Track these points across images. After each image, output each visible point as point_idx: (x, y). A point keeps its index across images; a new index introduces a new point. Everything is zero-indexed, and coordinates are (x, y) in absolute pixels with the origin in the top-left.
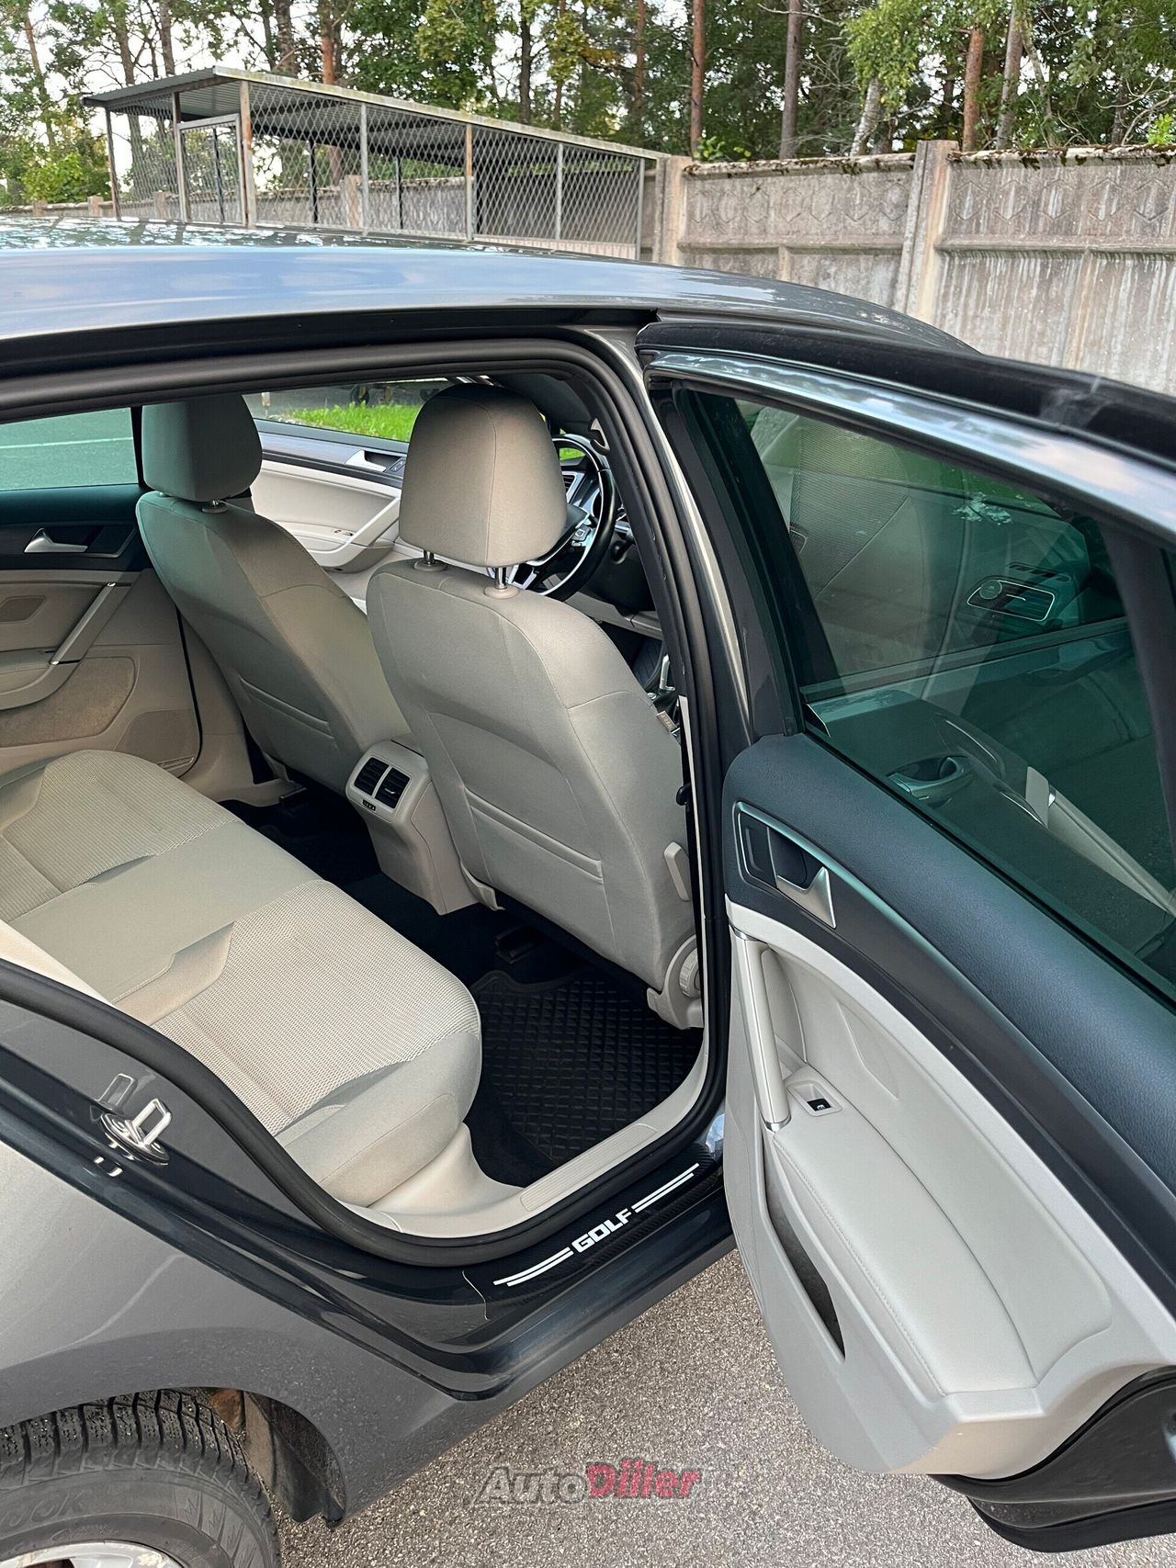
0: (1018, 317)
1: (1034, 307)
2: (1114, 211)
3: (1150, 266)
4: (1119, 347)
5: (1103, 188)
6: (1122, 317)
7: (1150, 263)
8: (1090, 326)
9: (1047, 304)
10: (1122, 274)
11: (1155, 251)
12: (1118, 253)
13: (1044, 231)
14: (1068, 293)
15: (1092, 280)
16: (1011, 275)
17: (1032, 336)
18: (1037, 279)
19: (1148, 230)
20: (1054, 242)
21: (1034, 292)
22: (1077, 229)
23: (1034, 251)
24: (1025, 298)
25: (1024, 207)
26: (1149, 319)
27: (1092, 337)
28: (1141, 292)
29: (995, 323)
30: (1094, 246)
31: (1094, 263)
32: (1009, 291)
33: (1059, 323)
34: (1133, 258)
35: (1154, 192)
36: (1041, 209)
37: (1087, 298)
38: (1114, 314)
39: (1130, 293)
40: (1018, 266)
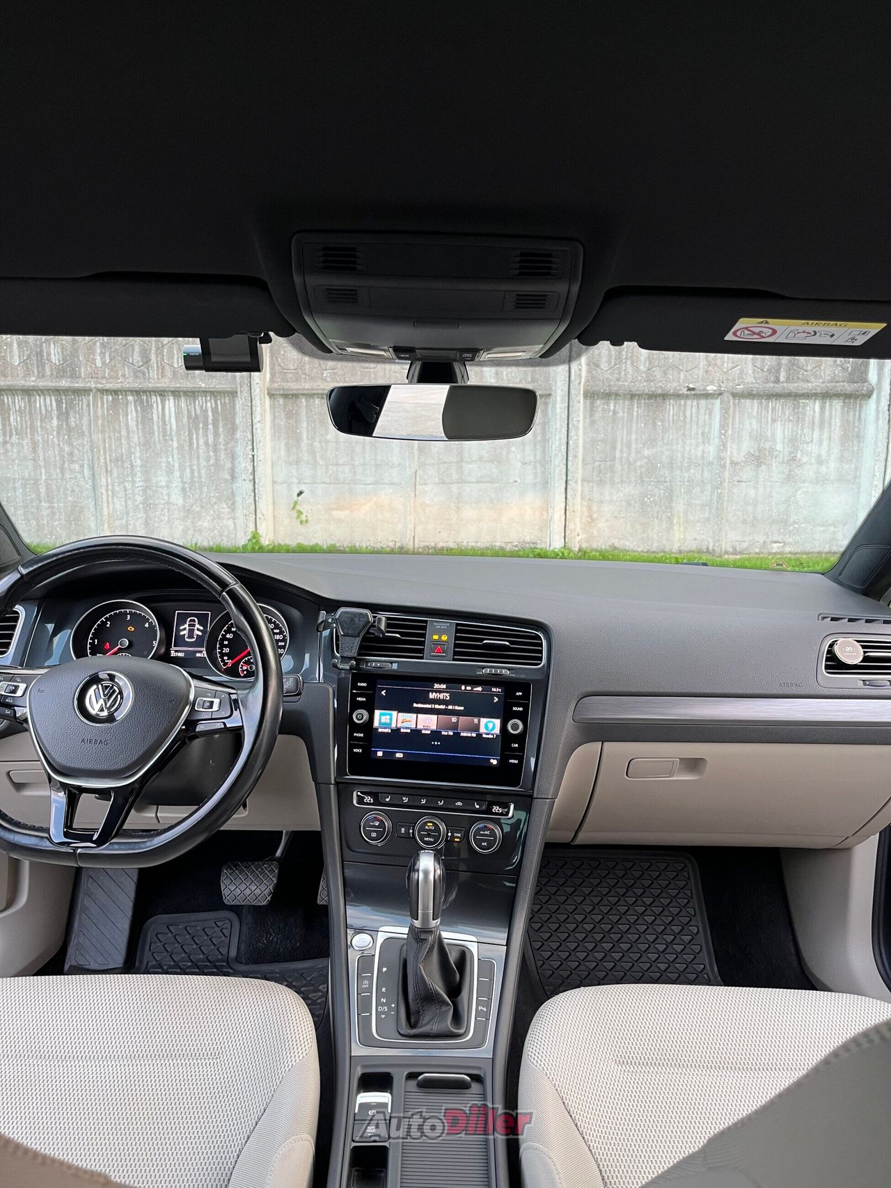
0: (46, 442)
1: (58, 434)
2: (108, 361)
3: (147, 401)
6: (135, 439)
9: (70, 432)
10: (127, 407)
12: (121, 391)
13: (52, 374)
14: (85, 422)
15: (103, 412)
16: (30, 410)
17: (62, 457)
18: (55, 412)
19: (139, 375)
21: (55, 422)
22: (80, 373)
24: (48, 427)
25: (29, 356)
26: (157, 439)
28: (145, 419)
30: (99, 386)
31: (102, 399)
33: (83, 446)
34: (133, 395)
35: (136, 350)
36: (45, 358)
38: (128, 437)
39: (137, 421)
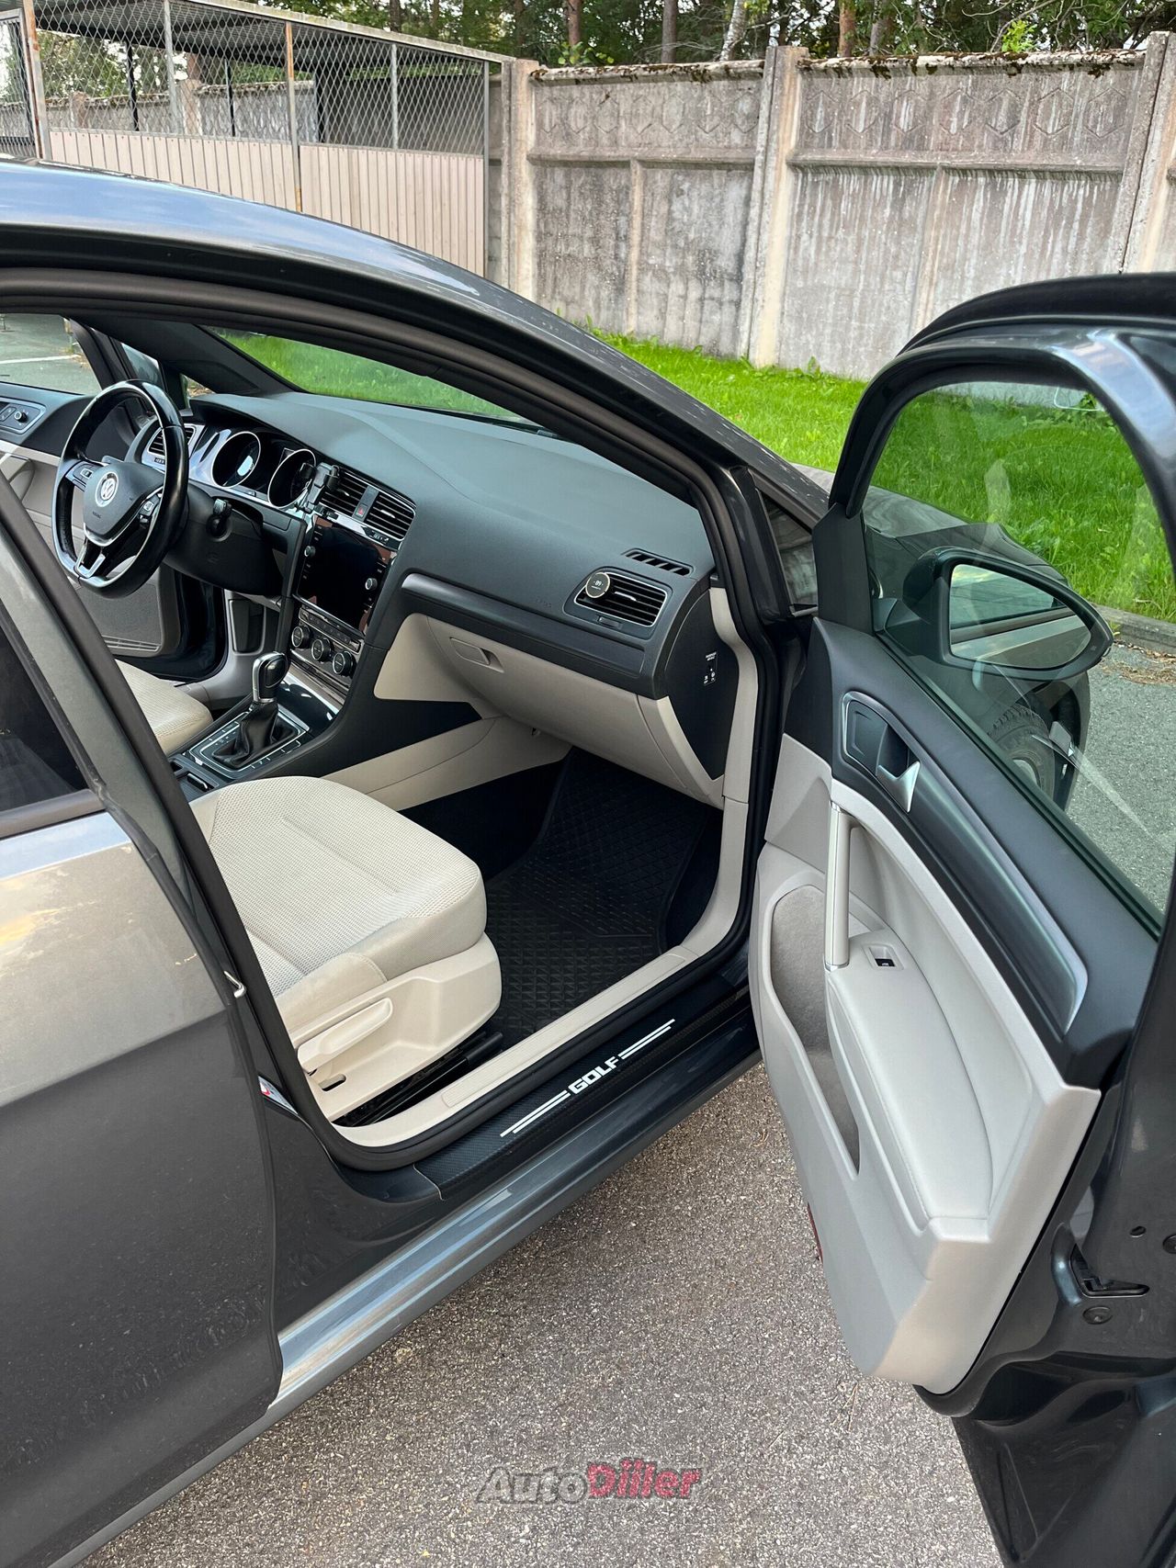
0: (872, 238)
1: (888, 228)
2: (965, 124)
3: (1002, 185)
4: (972, 271)
5: (955, 99)
6: (975, 239)
7: (1002, 181)
8: (943, 248)
9: (901, 225)
10: (975, 192)
11: (1007, 167)
12: (970, 170)
13: (897, 146)
14: (921, 214)
15: (944, 199)
16: (864, 194)
17: (886, 260)
18: (890, 198)
19: (1000, 145)
20: (907, 158)
21: (888, 212)
22: (929, 143)
23: (887, 167)
24: (879, 218)
25: (876, 120)
26: (1002, 240)
27: (945, 261)
28: (993, 212)
29: (850, 245)
30: (946, 162)
31: (946, 181)
32: (863, 211)
33: (913, 245)
34: (985, 175)
35: (1005, 104)
36: (893, 121)
37: (940, 218)
38: (967, 236)
39: (983, 213)
40: (871, 184)
